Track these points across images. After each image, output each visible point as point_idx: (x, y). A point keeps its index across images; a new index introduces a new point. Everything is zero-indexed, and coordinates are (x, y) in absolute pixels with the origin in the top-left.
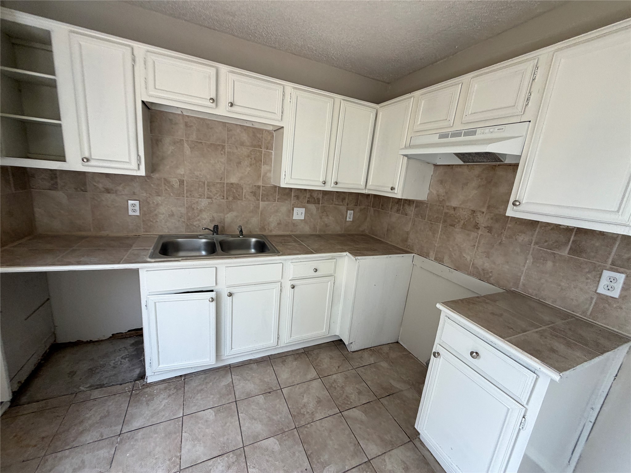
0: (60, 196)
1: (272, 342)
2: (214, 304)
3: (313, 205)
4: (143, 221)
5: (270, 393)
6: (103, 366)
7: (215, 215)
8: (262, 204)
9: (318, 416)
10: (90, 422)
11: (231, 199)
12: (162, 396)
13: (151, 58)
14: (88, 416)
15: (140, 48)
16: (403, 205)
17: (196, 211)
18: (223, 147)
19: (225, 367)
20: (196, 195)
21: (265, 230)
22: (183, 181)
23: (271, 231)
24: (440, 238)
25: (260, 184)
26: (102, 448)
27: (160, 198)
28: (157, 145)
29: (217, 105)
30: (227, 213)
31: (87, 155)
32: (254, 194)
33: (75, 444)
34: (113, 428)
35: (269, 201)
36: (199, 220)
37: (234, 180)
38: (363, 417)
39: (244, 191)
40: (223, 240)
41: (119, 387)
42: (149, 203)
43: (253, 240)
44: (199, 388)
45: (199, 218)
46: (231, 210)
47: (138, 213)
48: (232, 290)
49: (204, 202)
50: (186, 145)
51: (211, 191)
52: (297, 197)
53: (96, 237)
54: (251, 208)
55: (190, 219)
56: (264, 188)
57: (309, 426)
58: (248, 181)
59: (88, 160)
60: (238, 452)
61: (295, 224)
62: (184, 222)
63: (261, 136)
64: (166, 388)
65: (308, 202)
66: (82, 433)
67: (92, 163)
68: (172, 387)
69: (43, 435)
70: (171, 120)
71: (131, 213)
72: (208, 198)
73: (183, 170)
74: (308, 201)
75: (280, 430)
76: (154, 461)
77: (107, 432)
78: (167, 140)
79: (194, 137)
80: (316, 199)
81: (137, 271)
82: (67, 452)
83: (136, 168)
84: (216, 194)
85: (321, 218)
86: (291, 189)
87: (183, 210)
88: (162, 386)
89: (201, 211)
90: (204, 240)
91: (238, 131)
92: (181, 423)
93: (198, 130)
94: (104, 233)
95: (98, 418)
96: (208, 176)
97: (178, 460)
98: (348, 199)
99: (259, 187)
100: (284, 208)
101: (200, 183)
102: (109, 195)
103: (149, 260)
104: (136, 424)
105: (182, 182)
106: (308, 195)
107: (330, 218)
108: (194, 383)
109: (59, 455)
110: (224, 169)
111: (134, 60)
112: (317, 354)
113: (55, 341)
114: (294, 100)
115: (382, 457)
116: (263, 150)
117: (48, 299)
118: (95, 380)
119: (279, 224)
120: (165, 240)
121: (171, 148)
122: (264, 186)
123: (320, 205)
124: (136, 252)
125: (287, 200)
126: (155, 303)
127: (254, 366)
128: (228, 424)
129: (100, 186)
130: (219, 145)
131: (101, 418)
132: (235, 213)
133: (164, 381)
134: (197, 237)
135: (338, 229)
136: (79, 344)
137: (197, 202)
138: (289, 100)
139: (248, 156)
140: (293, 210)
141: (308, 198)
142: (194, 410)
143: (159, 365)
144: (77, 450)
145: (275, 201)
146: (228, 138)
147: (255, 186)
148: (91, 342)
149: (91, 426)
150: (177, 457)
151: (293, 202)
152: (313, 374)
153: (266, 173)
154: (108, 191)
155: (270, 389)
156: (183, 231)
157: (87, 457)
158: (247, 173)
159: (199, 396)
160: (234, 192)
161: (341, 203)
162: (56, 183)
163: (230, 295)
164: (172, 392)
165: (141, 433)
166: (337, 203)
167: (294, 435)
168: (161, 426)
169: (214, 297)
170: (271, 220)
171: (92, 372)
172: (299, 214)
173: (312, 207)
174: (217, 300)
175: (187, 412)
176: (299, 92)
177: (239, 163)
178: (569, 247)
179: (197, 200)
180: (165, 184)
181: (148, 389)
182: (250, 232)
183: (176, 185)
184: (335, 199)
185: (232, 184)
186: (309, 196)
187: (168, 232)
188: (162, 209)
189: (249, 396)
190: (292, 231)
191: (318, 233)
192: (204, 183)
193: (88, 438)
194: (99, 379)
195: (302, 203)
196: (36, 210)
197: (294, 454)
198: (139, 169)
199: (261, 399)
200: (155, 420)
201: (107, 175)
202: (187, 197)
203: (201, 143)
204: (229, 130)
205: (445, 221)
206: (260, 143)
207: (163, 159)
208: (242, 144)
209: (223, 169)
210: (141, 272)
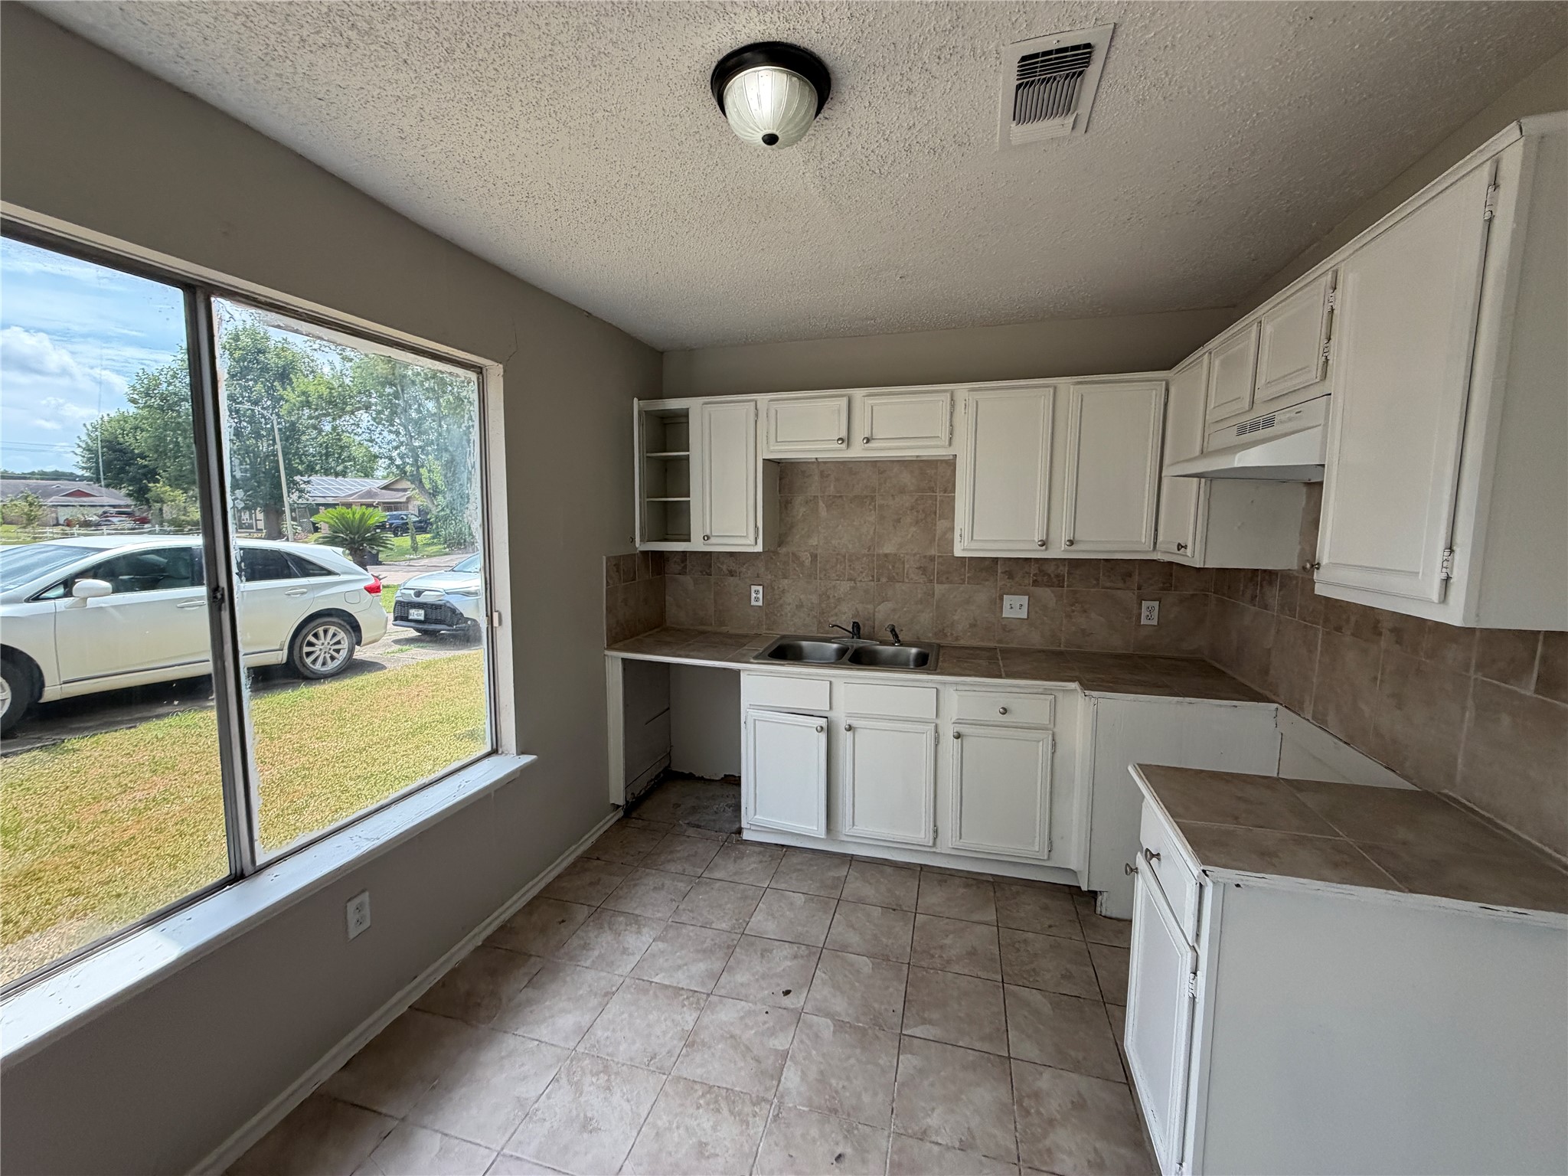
0: (687, 580)
1: (921, 835)
2: (823, 737)
3: (1047, 589)
4: (766, 614)
5: (894, 910)
6: (707, 807)
7: (860, 607)
8: (939, 589)
9: (957, 968)
10: (678, 855)
11: (884, 580)
12: (753, 859)
13: (774, 406)
14: (678, 849)
15: (763, 398)
16: (1261, 586)
17: (832, 600)
18: (873, 498)
19: (845, 855)
20: (833, 575)
21: (945, 635)
22: (816, 556)
23: (957, 639)
24: (1320, 662)
25: (933, 552)
26: (682, 881)
27: (786, 581)
28: (786, 508)
29: (848, 445)
30: (879, 604)
31: (708, 532)
32: (923, 570)
33: (661, 867)
34: (696, 869)
35: (951, 582)
36: (836, 615)
37: (888, 549)
38: (1047, 1009)
39: (907, 566)
40: (861, 648)
41: (713, 833)
42: (773, 589)
43: (914, 651)
44: (799, 867)
45: (836, 610)
46: (885, 600)
47: (760, 603)
48: (855, 723)
49: (844, 586)
50: (821, 503)
51: (854, 569)
52: (1010, 575)
53: (715, 633)
54: (919, 596)
55: (823, 613)
56: (941, 560)
57: (932, 971)
58: (912, 550)
59: (708, 538)
60: (814, 949)
61: (1007, 627)
62: (815, 617)
63: (933, 472)
64: (760, 853)
65: (1035, 583)
66: (669, 861)
67: (713, 540)
68: (768, 854)
69: (641, 850)
70: (803, 472)
71: (753, 603)
72: (850, 580)
73: (816, 539)
74: (1034, 581)
75: (883, 955)
76: (722, 914)
77: (689, 869)
78: (799, 500)
79: (831, 490)
80: (1052, 576)
81: (737, 673)
82: (654, 871)
83: (753, 542)
84: (862, 572)
85: (1068, 616)
86: (995, 560)
87: (815, 599)
88: (758, 849)
89: (839, 600)
90: (835, 646)
91: (895, 470)
92: (762, 893)
93: (837, 480)
94: (724, 629)
95: (686, 854)
96: (850, 546)
97: (744, 925)
98: (1140, 574)
99: (932, 559)
100: (982, 595)
101: (839, 557)
102: (732, 578)
103: (752, 660)
104: (717, 875)
105: (814, 557)
106: (1034, 569)
107: (1093, 615)
108: (795, 860)
109: (647, 870)
110: (874, 533)
111: (757, 415)
112: (1018, 893)
113: (669, 765)
114: (972, 410)
115: (1041, 1069)
116: (939, 495)
117: (668, 709)
118: (692, 819)
119: (973, 625)
120: (785, 642)
121: (802, 510)
122: (941, 556)
123: (1065, 589)
124: (744, 652)
125: (987, 580)
126: (755, 720)
127: (889, 870)
128: (815, 918)
129: (724, 568)
130: (867, 497)
131: (689, 856)
132: (890, 605)
133: (761, 844)
134: (828, 640)
135: (1117, 643)
136: (690, 777)
137: (834, 587)
138: (963, 411)
139: (912, 508)
140: (1002, 599)
141: (1035, 575)
142: (783, 886)
143: (755, 815)
144: (663, 873)
145: (963, 583)
146: (880, 484)
147: (925, 557)
148: (702, 778)
149: (679, 859)
150: (744, 921)
151: (1000, 584)
152: (991, 916)
153: (945, 533)
154: (731, 573)
155: (897, 905)
156: (813, 631)
157: (668, 883)
158: (910, 535)
159: (794, 875)
160: (888, 569)
161: (1121, 585)
162: (685, 567)
163: (850, 728)
164: (765, 859)
165: (718, 884)
166: (1108, 584)
167: (901, 970)
168: (742, 887)
169: (825, 726)
170: (956, 618)
171: (694, 810)
172: (1015, 607)
173: (1046, 594)
174: (829, 731)
175: (773, 885)
176: (978, 395)
177: (898, 521)
178: (1535, 675)
179: (834, 583)
180: (793, 561)
181: (741, 846)
182: (918, 638)
183: (807, 563)
184: (1104, 574)
185: (886, 555)
186: (1037, 571)
187: (795, 631)
188: (789, 598)
189: (861, 901)
190: (1000, 641)
191: (1062, 648)
192: (844, 557)
193: (672, 867)
194: (698, 820)
195: (1020, 585)
196: (667, 597)
197: (887, 988)
198: (756, 543)
199: (877, 912)
200: (736, 879)
201: (732, 554)
202: (820, 579)
203: (841, 496)
204: (880, 473)
205: (1327, 620)
206: (932, 484)
207: (792, 527)
208: (902, 491)
209: (871, 533)
210: (742, 675)
